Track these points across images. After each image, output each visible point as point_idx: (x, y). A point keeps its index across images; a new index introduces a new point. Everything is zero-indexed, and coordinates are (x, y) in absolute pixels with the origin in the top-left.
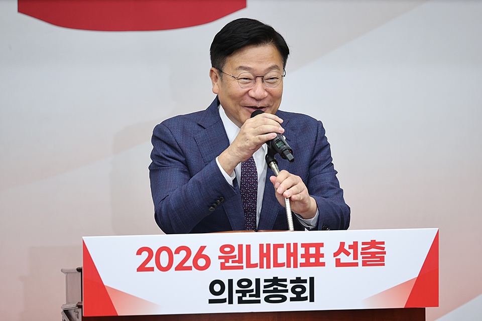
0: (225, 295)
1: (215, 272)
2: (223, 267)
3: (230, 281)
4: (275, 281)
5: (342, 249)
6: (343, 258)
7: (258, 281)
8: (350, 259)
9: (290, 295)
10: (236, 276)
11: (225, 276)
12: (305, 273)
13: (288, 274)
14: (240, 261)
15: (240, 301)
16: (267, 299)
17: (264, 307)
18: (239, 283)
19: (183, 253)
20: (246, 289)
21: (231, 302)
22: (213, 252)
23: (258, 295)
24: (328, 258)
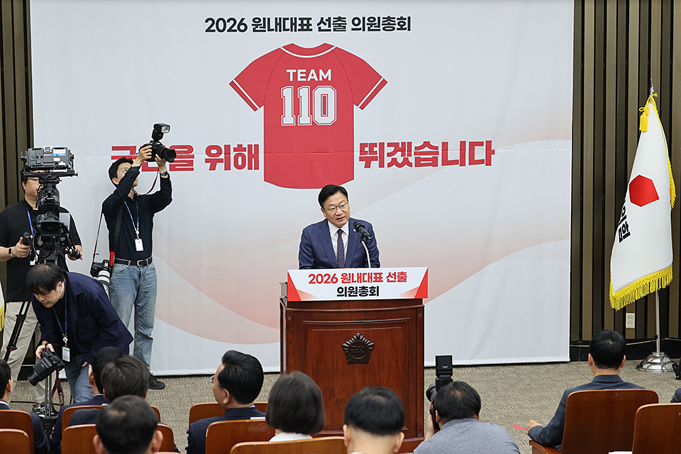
0: (344, 293)
1: (340, 284)
2: (343, 282)
3: (346, 288)
4: (363, 288)
5: (390, 275)
6: (390, 279)
7: (356, 288)
8: (393, 279)
9: (369, 293)
10: (348, 285)
11: (343, 286)
12: (375, 285)
13: (368, 285)
14: (350, 280)
15: (350, 295)
16: (360, 295)
17: (359, 298)
18: (349, 289)
19: (327, 277)
20: (352, 291)
21: (346, 296)
22: (339, 276)
23: (356, 293)
24: (384, 279)
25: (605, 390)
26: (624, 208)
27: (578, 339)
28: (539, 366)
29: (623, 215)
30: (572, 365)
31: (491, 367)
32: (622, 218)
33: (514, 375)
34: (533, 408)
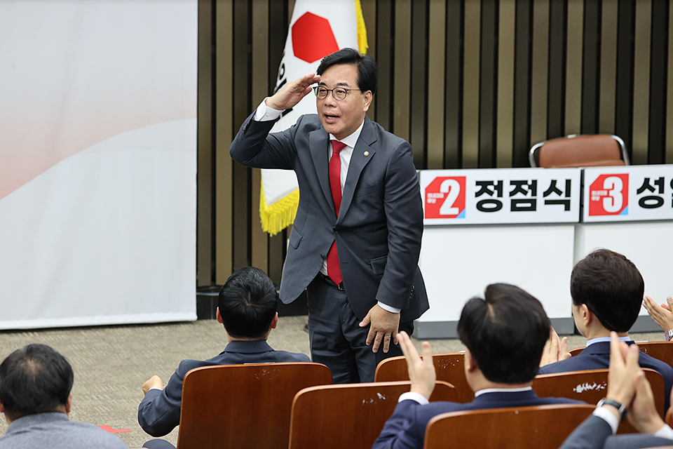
25: (246, 365)
26: (283, 67)
27: (208, 282)
28: (144, 329)
29: (281, 77)
30: (200, 325)
31: (64, 332)
32: (279, 82)
33: (103, 343)
34: (134, 398)
